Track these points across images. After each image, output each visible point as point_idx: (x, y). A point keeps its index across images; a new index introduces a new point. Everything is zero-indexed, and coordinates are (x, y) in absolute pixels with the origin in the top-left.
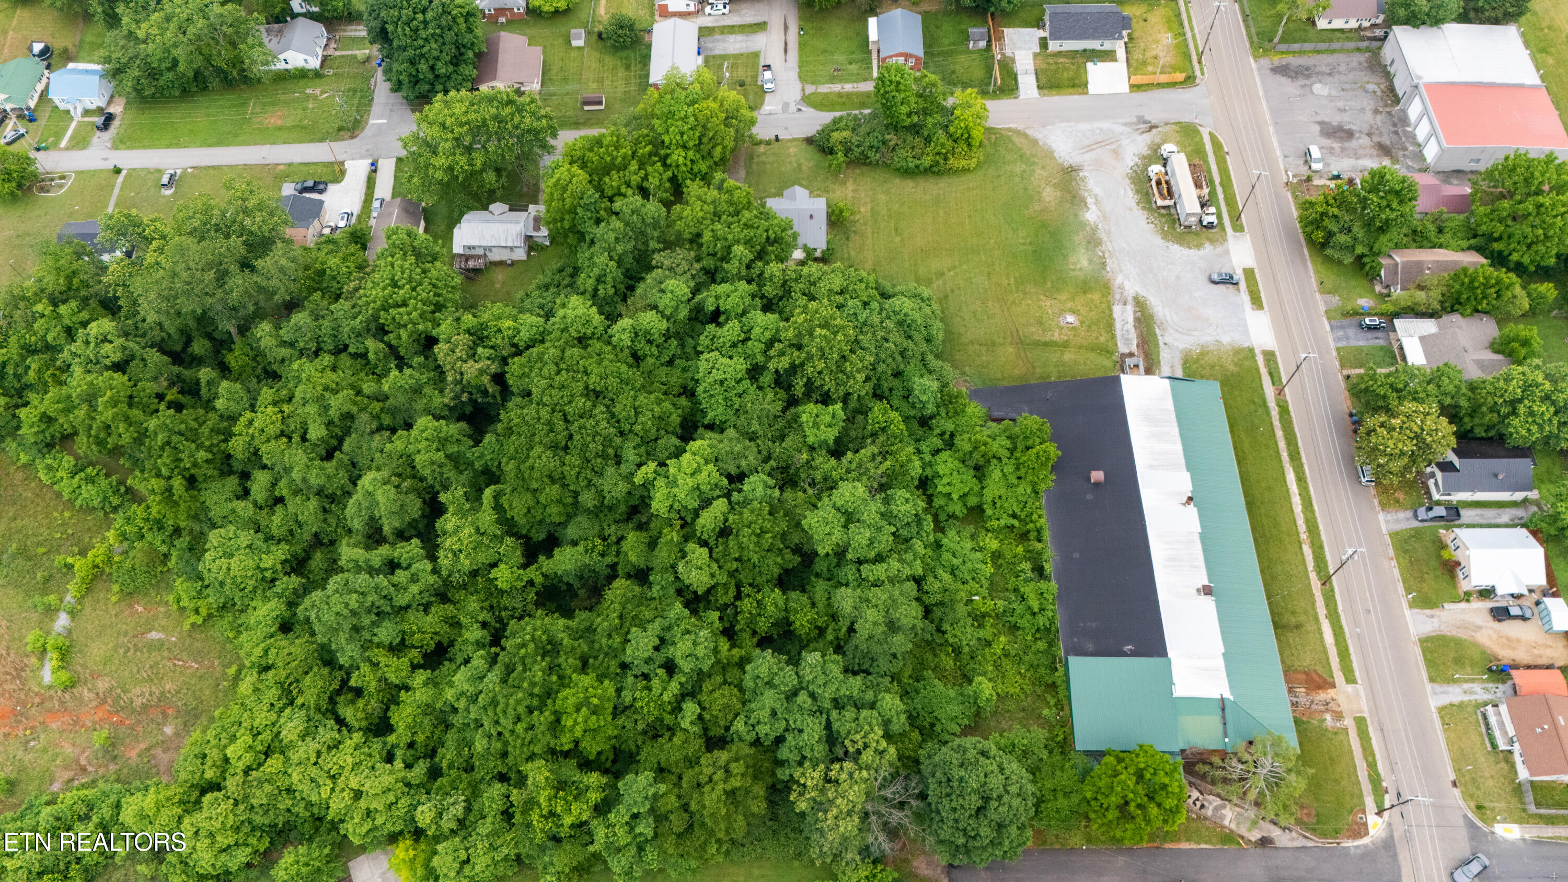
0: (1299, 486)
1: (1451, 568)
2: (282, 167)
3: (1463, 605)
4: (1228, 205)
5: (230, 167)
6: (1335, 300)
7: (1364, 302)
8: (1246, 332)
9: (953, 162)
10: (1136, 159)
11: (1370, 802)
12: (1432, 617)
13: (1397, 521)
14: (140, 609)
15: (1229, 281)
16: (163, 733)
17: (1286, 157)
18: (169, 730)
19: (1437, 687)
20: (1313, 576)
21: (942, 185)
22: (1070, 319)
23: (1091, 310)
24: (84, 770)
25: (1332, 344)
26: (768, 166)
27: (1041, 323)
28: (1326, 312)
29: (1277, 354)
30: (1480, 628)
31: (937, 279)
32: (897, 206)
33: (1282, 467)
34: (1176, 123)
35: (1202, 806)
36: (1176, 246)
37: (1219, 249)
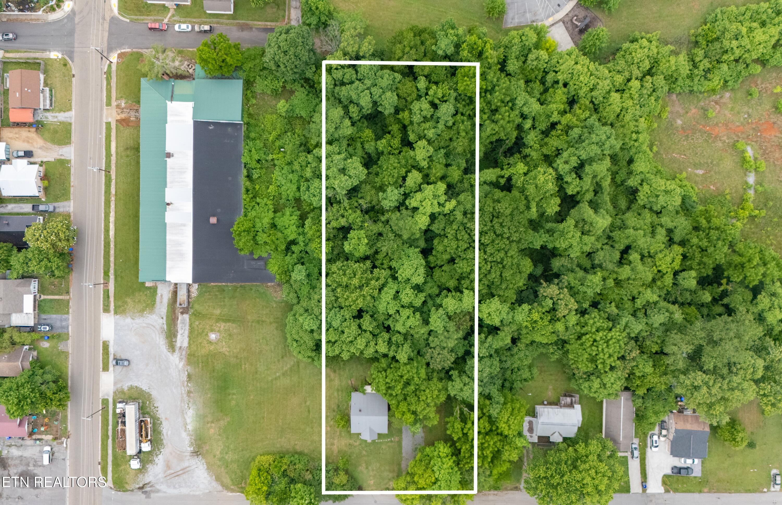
0: (109, 227)
1: (45, 177)
2: (706, 490)
3: (45, 160)
4: (107, 420)
5: (739, 492)
6: (61, 347)
7: (45, 345)
8: (116, 324)
9: (270, 458)
10: (156, 460)
11: (114, 67)
12: (61, 155)
13: (64, 207)
14: (712, 187)
15: (118, 361)
16: (682, 120)
17: (64, 459)
18: (679, 122)
19: (69, 120)
20: (113, 177)
21: (278, 446)
22: (213, 336)
23: (201, 343)
24: (716, 103)
25: (70, 317)
26: (387, 468)
27: (230, 335)
28: (68, 339)
29: (102, 311)
30: (40, 148)
31: (286, 371)
32: (307, 430)
33: (115, 238)
34: (127, 491)
35: (188, 66)
36: (144, 389)
37: (119, 386)
